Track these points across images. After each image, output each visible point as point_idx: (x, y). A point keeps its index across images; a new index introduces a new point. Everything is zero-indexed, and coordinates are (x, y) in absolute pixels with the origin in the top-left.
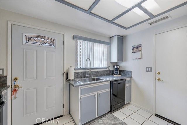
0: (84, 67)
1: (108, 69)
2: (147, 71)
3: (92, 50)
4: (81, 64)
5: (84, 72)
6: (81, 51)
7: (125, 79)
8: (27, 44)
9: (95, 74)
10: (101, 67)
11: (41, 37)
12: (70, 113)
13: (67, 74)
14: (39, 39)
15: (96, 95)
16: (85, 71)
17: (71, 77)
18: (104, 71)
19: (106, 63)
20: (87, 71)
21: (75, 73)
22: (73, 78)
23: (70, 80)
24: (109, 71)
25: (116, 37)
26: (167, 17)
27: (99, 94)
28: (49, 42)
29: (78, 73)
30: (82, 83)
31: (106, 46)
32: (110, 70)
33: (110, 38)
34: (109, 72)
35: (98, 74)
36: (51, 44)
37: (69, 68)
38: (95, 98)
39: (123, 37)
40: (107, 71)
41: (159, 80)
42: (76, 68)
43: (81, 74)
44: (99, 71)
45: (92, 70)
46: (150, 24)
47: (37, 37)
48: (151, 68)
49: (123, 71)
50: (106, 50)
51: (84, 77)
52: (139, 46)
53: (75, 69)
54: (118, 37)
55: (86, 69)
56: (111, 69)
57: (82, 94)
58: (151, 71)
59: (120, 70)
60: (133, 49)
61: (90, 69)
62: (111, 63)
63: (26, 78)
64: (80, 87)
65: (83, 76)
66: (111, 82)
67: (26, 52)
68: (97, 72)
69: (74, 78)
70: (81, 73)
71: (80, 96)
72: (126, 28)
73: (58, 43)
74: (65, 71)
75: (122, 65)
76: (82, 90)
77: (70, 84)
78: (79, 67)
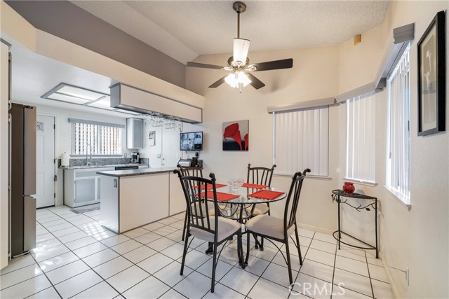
0: (85, 154)
1: (123, 157)
2: (158, 158)
4: (81, 151)
12: (64, 203)
13: (60, 161)
15: (95, 179)
16: (85, 158)
17: (66, 163)
18: (116, 159)
19: (120, 149)
20: (89, 158)
21: (71, 161)
22: (68, 165)
24: (125, 159)
25: (132, 119)
29: (75, 160)
31: (120, 129)
33: (127, 119)
35: (106, 162)
36: (38, 127)
37: (62, 154)
39: (143, 120)
40: (122, 159)
42: (74, 154)
43: (80, 162)
44: (108, 159)
45: (93, 158)
49: (143, 159)
51: (85, 165)
54: (135, 120)
55: (87, 155)
56: (128, 156)
57: (77, 176)
58: (160, 158)
59: (140, 159)
60: (150, 135)
61: (91, 156)
62: (129, 149)
64: (75, 170)
65: (83, 164)
66: (116, 168)
69: (70, 165)
70: (81, 160)
71: (75, 178)
73: (47, 126)
74: (57, 157)
75: (141, 151)
76: (77, 173)
77: (64, 170)
78: (77, 153)
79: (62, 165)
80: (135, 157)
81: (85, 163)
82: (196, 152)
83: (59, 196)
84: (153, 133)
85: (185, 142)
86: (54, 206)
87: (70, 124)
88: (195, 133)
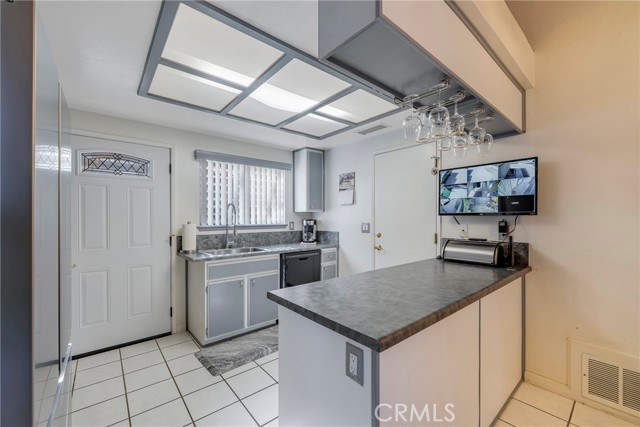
0: (224, 223)
1: (287, 229)
2: (363, 232)
3: (245, 182)
4: (216, 218)
5: (223, 235)
6: (217, 184)
7: (319, 251)
8: (87, 172)
9: (253, 239)
10: (269, 223)
11: (118, 157)
12: (187, 329)
13: (180, 239)
14: (113, 161)
15: (243, 281)
16: (224, 232)
17: (190, 245)
18: (276, 234)
19: (283, 213)
20: (231, 232)
21: (199, 239)
22: (195, 248)
23: (186, 252)
24: (292, 233)
25: (305, 151)
26: (381, 127)
27: (252, 280)
28: (137, 166)
29: (207, 237)
30: (211, 256)
31: (283, 173)
32: (296, 229)
33: (294, 152)
34: (291, 236)
35: (259, 240)
36: (141, 170)
37: (183, 226)
38: (242, 287)
39: (324, 151)
40: (285, 233)
41: (379, 248)
42: (204, 225)
43: (215, 241)
44: (263, 234)
45: (239, 232)
46: (364, 133)
47: (108, 156)
48: (369, 225)
49: (324, 232)
50: (283, 181)
51: (224, 247)
52: (350, 177)
53: (200, 229)
54: (311, 153)
55: (226, 228)
56: (298, 228)
57: (210, 277)
58: (368, 231)
59: (317, 232)
60: (341, 183)
61: (236, 227)
62: (297, 213)
63: (84, 246)
64: (206, 263)
65: (220, 245)
66: (281, 255)
67: (83, 189)
68: (257, 236)
69: (197, 249)
70: (217, 237)
71: (206, 281)
72: (319, 138)
73: (157, 168)
74: (175, 233)
75: (321, 217)
76: (210, 269)
77: (187, 262)
78: (210, 223)
79: (185, 248)
80: (310, 229)
81: (222, 243)
82: (501, 218)
83: (178, 313)
84: (349, 178)
85: (457, 194)
86: (169, 334)
87: (197, 165)
88: (500, 164)
